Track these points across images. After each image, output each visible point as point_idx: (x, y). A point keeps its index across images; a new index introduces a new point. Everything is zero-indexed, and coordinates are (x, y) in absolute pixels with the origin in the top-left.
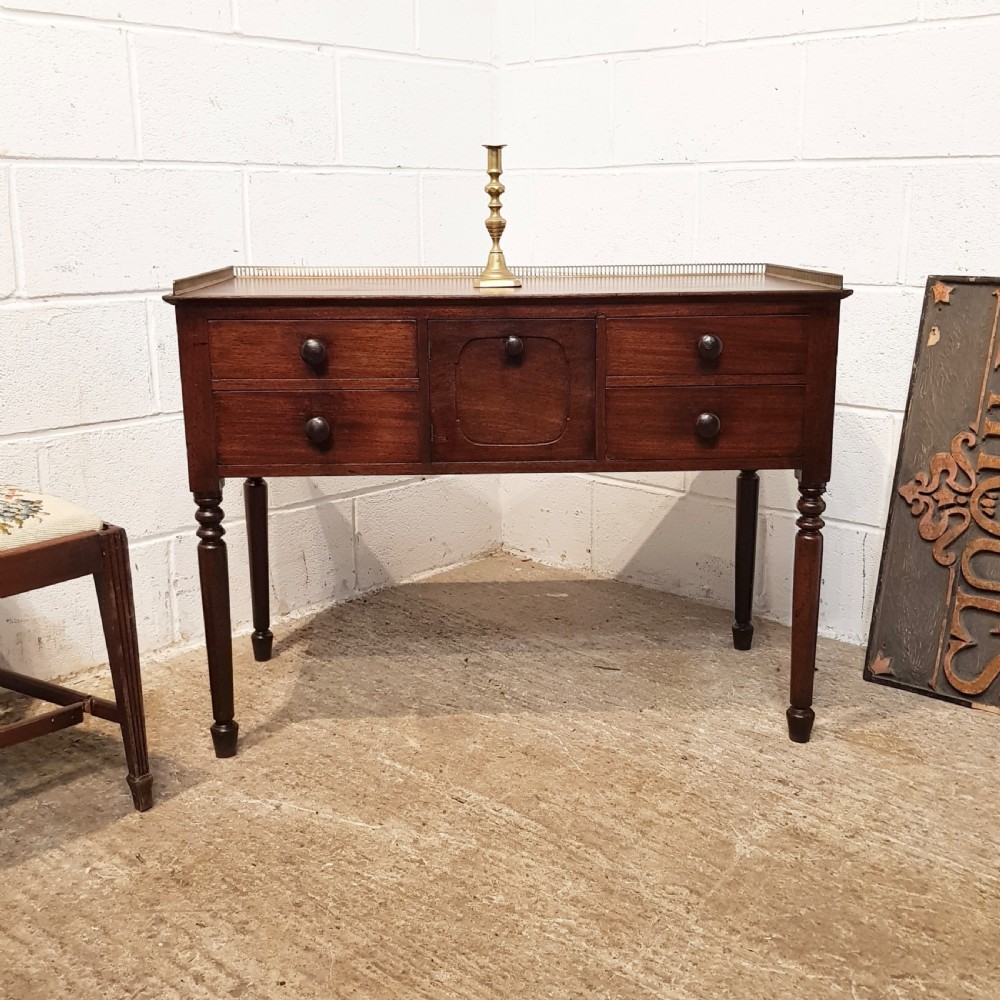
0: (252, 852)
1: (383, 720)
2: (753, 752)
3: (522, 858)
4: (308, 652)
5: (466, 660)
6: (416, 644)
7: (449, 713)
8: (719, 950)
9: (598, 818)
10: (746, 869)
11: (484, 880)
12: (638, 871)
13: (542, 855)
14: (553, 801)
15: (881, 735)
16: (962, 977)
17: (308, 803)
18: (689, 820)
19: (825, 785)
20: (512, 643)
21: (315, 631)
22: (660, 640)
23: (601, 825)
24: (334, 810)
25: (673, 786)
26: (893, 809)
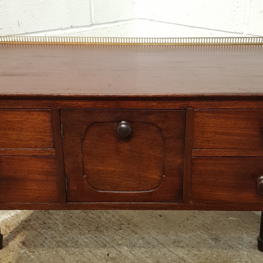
4: (23, 243)
5: (108, 255)
6: (83, 237)
21: (32, 223)
22: (216, 239)
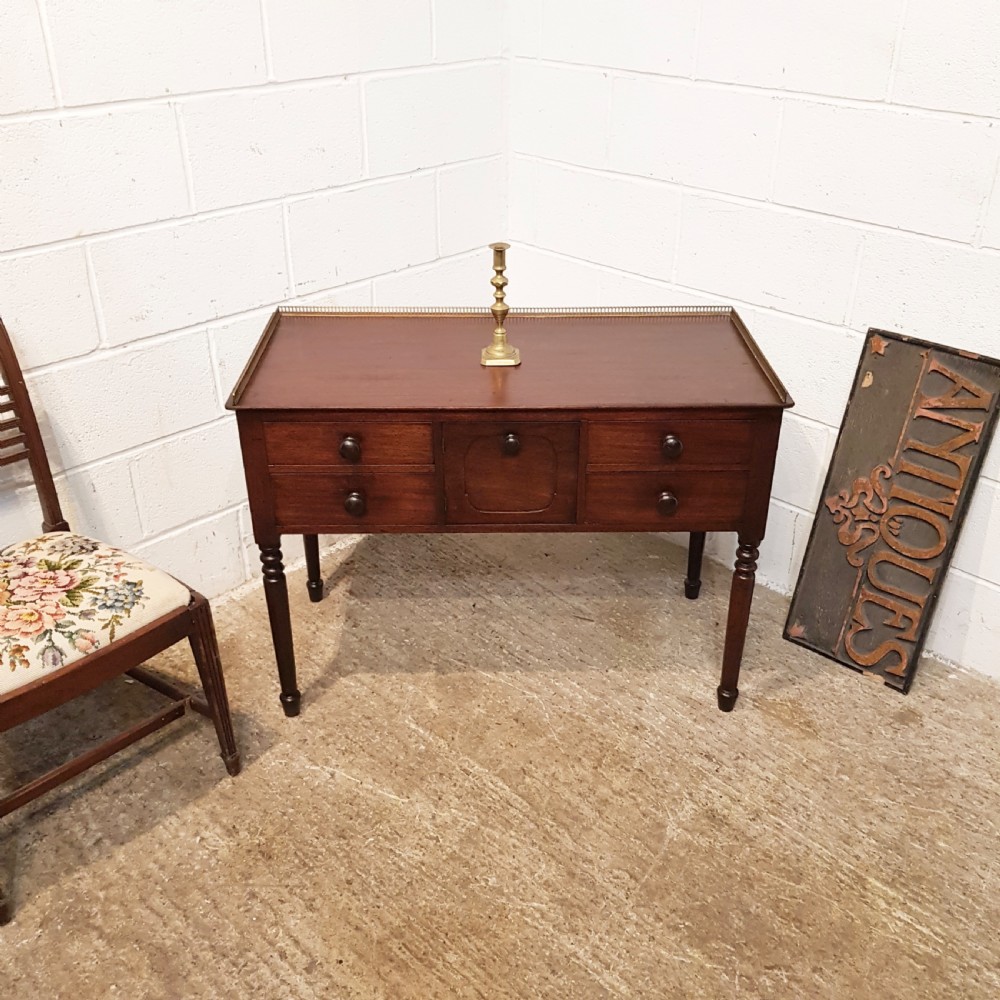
0: (315, 824)
1: (409, 677)
2: (689, 722)
3: (511, 838)
4: (351, 592)
5: (474, 606)
6: (435, 584)
7: (459, 670)
8: (646, 937)
9: (567, 795)
10: (673, 854)
11: (483, 860)
12: (594, 853)
13: (525, 836)
14: (535, 775)
15: (789, 704)
16: (814, 970)
17: (355, 772)
18: (635, 799)
19: (740, 761)
20: (509, 584)
21: (356, 566)
23: (570, 804)
24: (374, 780)
25: (625, 761)
26: (787, 790)
